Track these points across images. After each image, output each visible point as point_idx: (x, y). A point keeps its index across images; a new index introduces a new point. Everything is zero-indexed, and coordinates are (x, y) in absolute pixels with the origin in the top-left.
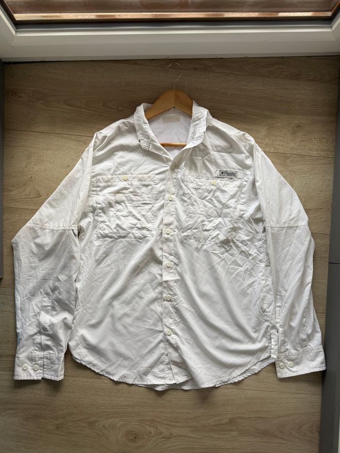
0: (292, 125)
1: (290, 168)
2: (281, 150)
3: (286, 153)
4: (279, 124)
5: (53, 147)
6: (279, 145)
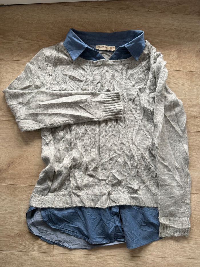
0: (196, 50)
1: (196, 83)
2: (189, 69)
3: (193, 71)
4: (186, 49)
5: (11, 71)
6: (187, 65)
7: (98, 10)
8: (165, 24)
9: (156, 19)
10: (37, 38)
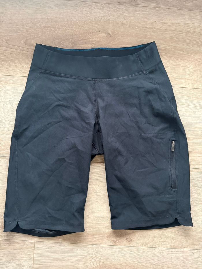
7: (90, 5)
8: (180, 26)
9: (167, 18)
10: (8, 44)
